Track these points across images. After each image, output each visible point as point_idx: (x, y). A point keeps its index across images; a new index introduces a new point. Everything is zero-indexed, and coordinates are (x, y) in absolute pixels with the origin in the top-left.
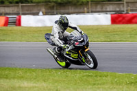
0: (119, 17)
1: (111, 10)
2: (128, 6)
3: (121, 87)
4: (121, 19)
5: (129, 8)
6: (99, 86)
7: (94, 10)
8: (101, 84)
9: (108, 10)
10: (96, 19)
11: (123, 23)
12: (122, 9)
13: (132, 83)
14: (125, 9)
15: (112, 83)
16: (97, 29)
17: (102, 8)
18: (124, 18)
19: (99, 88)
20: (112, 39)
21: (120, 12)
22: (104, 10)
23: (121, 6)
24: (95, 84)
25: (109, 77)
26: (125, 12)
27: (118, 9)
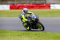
0: (13, 6)
1: (10, 3)
2: (17, 2)
3: (15, 37)
4: (14, 7)
5: (18, 3)
6: (5, 37)
7: (2, 3)
8: (6, 36)
9: (8, 3)
10: (3, 7)
11: (15, 9)
12: (15, 3)
13: (19, 35)
14: (16, 3)
15: (11, 36)
16: (4, 12)
17: (6, 2)
18: (15, 7)
19: (5, 38)
20: (11, 16)
21: (14, 4)
22: (7, 3)
23: (14, 2)
24: (3, 36)
25: (9, 33)
26: (16, 4)
27: (13, 3)
